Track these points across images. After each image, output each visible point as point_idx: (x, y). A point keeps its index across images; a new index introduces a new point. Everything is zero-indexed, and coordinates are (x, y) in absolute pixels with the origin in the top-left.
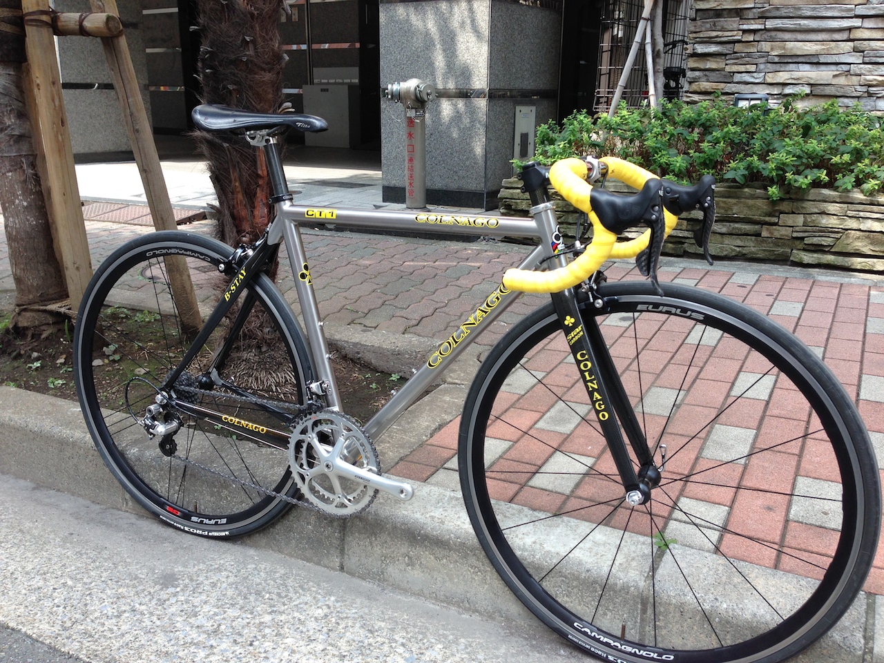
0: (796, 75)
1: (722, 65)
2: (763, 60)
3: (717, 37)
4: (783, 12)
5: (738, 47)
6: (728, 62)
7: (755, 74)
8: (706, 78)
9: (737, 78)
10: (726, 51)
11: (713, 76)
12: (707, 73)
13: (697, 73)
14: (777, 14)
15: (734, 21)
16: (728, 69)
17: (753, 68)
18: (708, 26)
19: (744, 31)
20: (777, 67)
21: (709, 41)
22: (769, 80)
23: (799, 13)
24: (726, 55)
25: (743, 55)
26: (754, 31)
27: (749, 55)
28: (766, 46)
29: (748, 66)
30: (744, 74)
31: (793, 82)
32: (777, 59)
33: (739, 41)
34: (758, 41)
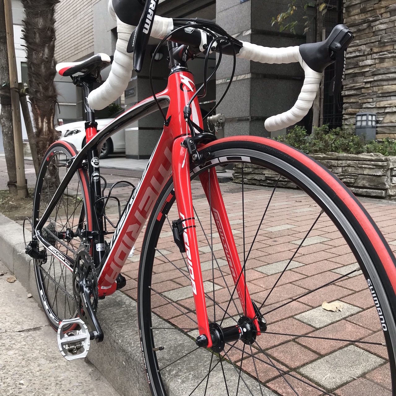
0: (389, 102)
1: (357, 100)
2: (375, 96)
3: (354, 86)
4: (382, 71)
5: (363, 91)
6: (360, 98)
7: (371, 103)
8: (351, 107)
9: (364, 106)
10: (358, 93)
11: (354, 105)
12: (351, 104)
13: (347, 105)
14: (379, 72)
15: (361, 78)
16: (360, 101)
17: (371, 100)
18: (351, 81)
19: (366, 83)
20: (381, 99)
21: (351, 89)
22: (378, 106)
23: (389, 71)
24: (359, 95)
25: (366, 94)
26: (370, 82)
27: (369, 94)
28: (375, 89)
29: (368, 100)
30: (366, 104)
31: (389, 106)
32: (380, 95)
33: (364, 88)
34: (372, 87)
